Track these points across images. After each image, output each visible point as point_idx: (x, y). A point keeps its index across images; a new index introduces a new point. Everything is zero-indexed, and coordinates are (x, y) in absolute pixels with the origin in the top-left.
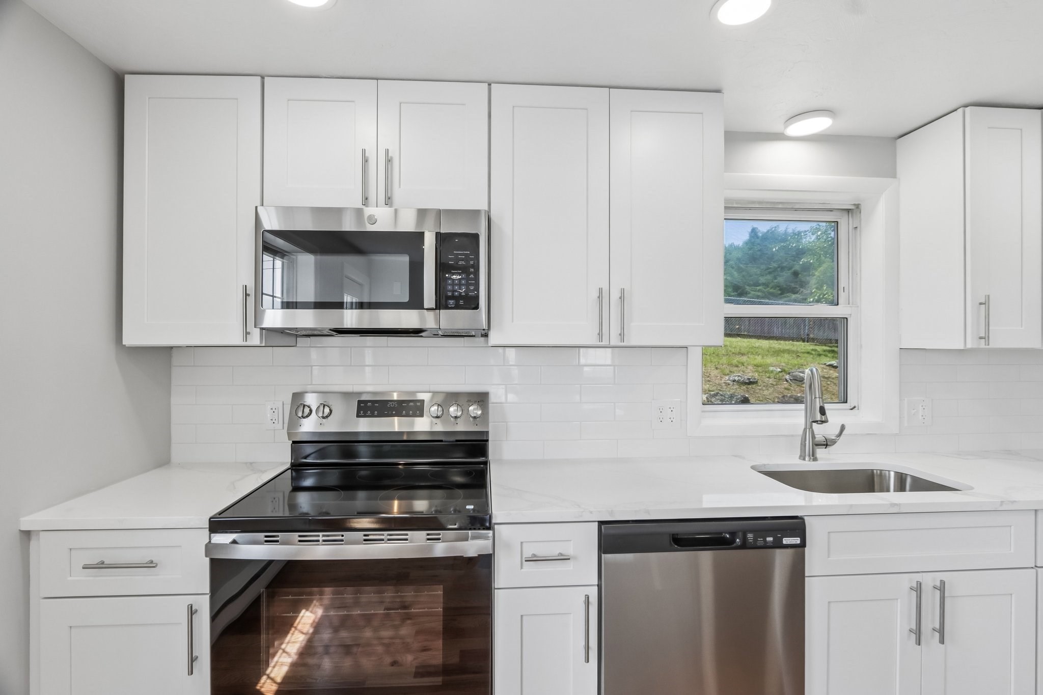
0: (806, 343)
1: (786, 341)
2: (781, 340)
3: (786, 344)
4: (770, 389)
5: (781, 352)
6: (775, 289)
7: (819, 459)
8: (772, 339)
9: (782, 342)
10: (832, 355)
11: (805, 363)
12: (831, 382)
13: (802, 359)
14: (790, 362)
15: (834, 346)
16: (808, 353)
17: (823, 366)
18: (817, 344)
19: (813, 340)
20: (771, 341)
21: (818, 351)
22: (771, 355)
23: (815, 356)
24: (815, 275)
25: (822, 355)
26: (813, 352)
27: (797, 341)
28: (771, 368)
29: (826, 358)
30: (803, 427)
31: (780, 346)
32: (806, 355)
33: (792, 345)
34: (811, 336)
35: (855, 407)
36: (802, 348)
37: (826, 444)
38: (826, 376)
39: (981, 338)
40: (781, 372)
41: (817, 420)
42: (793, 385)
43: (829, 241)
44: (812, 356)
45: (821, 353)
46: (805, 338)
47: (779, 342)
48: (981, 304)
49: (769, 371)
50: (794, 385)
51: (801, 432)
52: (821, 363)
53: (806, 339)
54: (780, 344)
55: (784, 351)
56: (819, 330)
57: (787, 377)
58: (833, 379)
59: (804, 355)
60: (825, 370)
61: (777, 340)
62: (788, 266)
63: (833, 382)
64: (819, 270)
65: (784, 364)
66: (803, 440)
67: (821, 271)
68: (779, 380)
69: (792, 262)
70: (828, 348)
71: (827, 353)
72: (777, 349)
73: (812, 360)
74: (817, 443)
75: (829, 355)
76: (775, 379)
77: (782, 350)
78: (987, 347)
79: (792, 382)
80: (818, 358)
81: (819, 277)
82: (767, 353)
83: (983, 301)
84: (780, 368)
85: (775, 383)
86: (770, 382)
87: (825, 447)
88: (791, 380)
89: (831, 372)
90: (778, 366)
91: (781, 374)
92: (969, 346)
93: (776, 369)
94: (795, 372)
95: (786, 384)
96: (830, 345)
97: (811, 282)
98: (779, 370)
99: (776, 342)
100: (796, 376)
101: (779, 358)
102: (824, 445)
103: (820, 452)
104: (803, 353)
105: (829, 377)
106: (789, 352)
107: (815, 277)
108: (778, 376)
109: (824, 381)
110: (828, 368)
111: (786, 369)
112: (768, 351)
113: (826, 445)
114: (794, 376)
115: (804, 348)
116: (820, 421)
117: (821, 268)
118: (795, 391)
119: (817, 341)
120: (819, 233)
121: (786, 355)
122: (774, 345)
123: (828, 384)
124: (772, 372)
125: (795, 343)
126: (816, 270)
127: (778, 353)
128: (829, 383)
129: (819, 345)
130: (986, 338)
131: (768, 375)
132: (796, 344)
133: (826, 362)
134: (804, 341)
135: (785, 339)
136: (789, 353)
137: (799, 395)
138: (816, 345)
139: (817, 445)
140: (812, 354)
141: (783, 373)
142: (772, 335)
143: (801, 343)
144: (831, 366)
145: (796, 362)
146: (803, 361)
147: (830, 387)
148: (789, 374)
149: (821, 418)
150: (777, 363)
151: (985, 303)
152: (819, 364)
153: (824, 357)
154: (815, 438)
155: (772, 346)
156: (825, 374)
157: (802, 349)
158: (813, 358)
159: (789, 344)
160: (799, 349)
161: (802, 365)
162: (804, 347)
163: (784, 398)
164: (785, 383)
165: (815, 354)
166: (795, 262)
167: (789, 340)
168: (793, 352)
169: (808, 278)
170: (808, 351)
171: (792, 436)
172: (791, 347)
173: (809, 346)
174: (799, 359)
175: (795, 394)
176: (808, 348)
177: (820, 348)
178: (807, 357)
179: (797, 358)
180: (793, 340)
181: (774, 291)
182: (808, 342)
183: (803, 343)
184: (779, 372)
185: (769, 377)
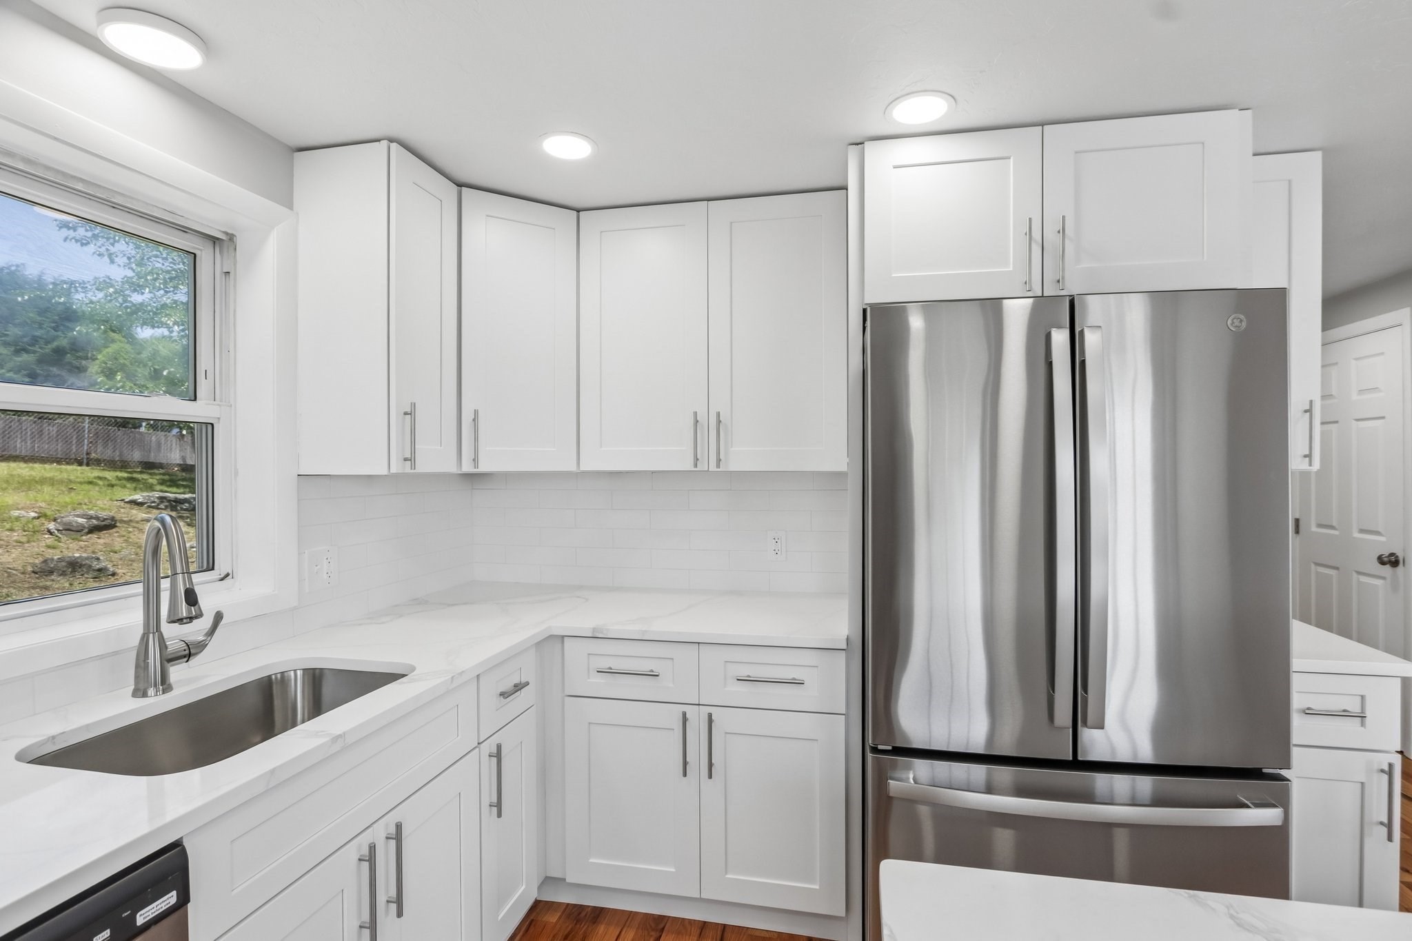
0: (84, 468)
1: (46, 463)
2: (35, 462)
3: (45, 469)
4: (13, 550)
5: (37, 482)
6: (15, 373)
7: (174, 686)
8: (15, 461)
9: (37, 466)
10: (134, 485)
11: (86, 501)
12: (134, 527)
13: (79, 494)
14: (56, 499)
15: (135, 472)
16: (90, 483)
17: (119, 503)
18: (105, 468)
19: (98, 462)
20: (13, 465)
21: (108, 480)
22: (14, 489)
23: (104, 489)
24: (97, 359)
25: (116, 485)
26: (101, 483)
27: (68, 464)
28: (16, 513)
29: (123, 490)
30: (140, 631)
31: (33, 473)
32: (87, 487)
33: (58, 470)
34: (93, 455)
35: (227, 575)
36: (79, 475)
37: (189, 652)
38: (125, 519)
39: (406, 459)
40: (38, 518)
41: (180, 616)
42: (64, 538)
43: (127, 307)
44: (97, 488)
45: (114, 482)
46: (83, 459)
47: (31, 465)
48: (406, 414)
49: (10, 518)
50: (66, 538)
51: (135, 640)
52: (115, 498)
53: (85, 461)
54: (32, 469)
55: (42, 481)
56: (105, 445)
57: (52, 526)
58: (137, 522)
59: (83, 486)
60: (122, 510)
61: (25, 462)
62: (45, 337)
63: (138, 528)
64: (104, 352)
65: (43, 505)
66: (142, 658)
67: (108, 353)
68: (34, 532)
69: (53, 331)
70: (126, 475)
71: (124, 482)
72: (27, 478)
73: (99, 494)
74: (170, 657)
75: (129, 485)
76: (25, 531)
77: (37, 479)
78: (412, 471)
79: (61, 534)
80: (109, 491)
81: (106, 363)
82: (5, 486)
83: (408, 410)
84: (36, 512)
85: (24, 539)
86: (15, 538)
87: (186, 659)
88: (58, 530)
89: (134, 512)
90: (32, 508)
91: (37, 522)
92: (393, 470)
93: (25, 514)
94: (67, 516)
95: (49, 540)
96: (129, 470)
97: (89, 370)
98: (33, 514)
99: (22, 465)
100: (70, 524)
101: (32, 494)
102: (185, 657)
103: (177, 672)
104: (81, 483)
105: (131, 521)
106: (52, 482)
107: (97, 362)
108: (31, 526)
109: (123, 527)
110: (128, 505)
111: (49, 513)
112: (7, 482)
113: (189, 656)
114: (65, 524)
115: (83, 476)
116: (186, 618)
117: (109, 350)
118: (68, 548)
119: (105, 464)
120: (111, 290)
121: (47, 489)
122: (19, 471)
123: (130, 532)
124: (18, 519)
125: (63, 467)
126: (100, 352)
127: (27, 485)
128: (130, 529)
129: (109, 471)
130: (411, 460)
131: (8, 526)
132: (66, 469)
133: (123, 498)
134: (80, 464)
135: (43, 460)
136: (53, 485)
137: (77, 555)
138: (103, 470)
139: (170, 661)
140: (96, 484)
141: (43, 520)
142: (14, 454)
143: (75, 467)
144: (134, 502)
145: (68, 500)
146: (80, 497)
147: (132, 537)
148: (55, 520)
149: (189, 611)
150: (28, 502)
151: (410, 413)
152: (111, 500)
153: (120, 489)
154: (166, 648)
155: (15, 473)
156: (123, 516)
157: (77, 477)
158: (99, 492)
159: (51, 469)
160: (72, 478)
161: (81, 504)
162: (82, 473)
163: (47, 564)
164: (46, 536)
165: (104, 485)
166: (59, 333)
167: (52, 462)
168: (61, 482)
169: (84, 362)
170: (90, 480)
171: (115, 653)
172: (56, 474)
173: (91, 473)
174: (73, 494)
175: (70, 555)
176: (89, 474)
177: (110, 475)
178: (89, 491)
179: (70, 492)
180: (59, 461)
181: (15, 376)
182: (88, 465)
183: (79, 468)
184: (34, 518)
185: (11, 530)
